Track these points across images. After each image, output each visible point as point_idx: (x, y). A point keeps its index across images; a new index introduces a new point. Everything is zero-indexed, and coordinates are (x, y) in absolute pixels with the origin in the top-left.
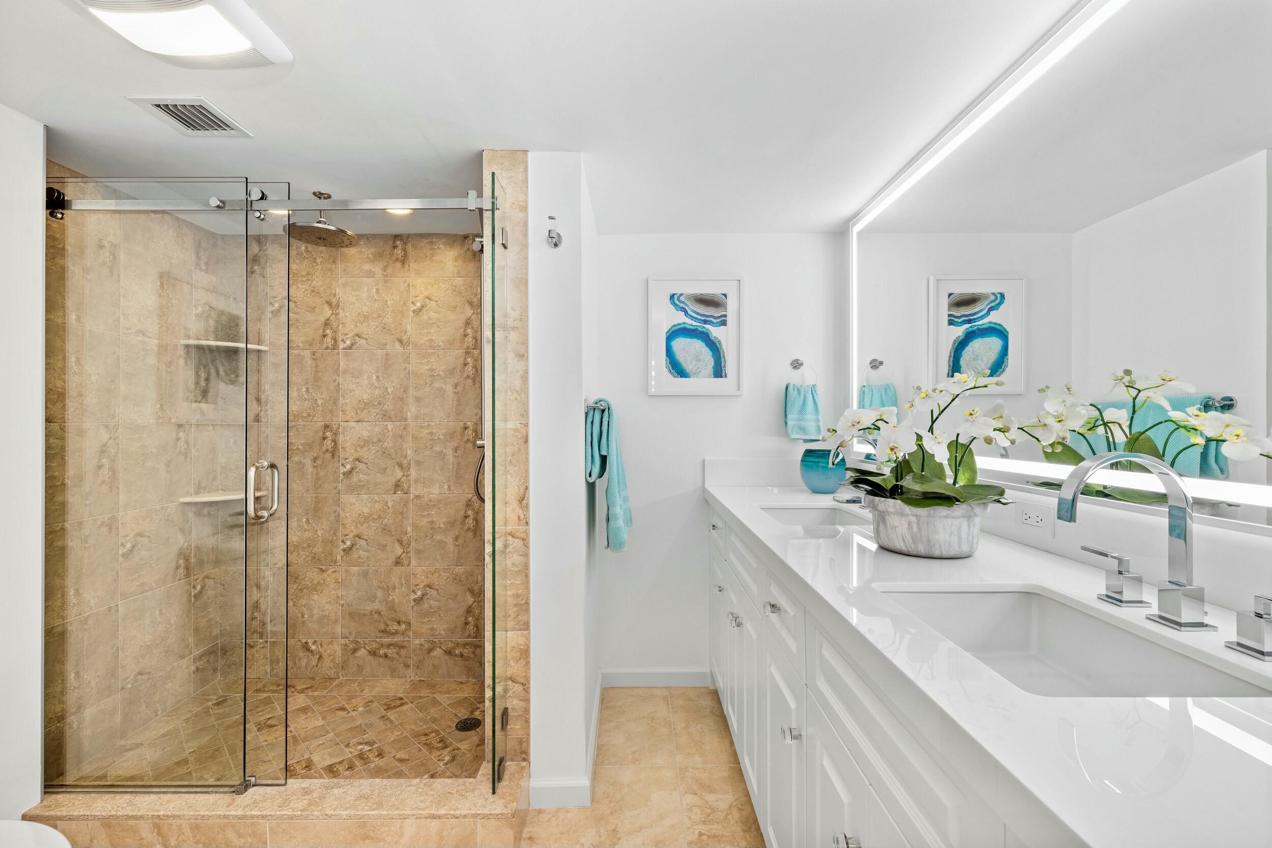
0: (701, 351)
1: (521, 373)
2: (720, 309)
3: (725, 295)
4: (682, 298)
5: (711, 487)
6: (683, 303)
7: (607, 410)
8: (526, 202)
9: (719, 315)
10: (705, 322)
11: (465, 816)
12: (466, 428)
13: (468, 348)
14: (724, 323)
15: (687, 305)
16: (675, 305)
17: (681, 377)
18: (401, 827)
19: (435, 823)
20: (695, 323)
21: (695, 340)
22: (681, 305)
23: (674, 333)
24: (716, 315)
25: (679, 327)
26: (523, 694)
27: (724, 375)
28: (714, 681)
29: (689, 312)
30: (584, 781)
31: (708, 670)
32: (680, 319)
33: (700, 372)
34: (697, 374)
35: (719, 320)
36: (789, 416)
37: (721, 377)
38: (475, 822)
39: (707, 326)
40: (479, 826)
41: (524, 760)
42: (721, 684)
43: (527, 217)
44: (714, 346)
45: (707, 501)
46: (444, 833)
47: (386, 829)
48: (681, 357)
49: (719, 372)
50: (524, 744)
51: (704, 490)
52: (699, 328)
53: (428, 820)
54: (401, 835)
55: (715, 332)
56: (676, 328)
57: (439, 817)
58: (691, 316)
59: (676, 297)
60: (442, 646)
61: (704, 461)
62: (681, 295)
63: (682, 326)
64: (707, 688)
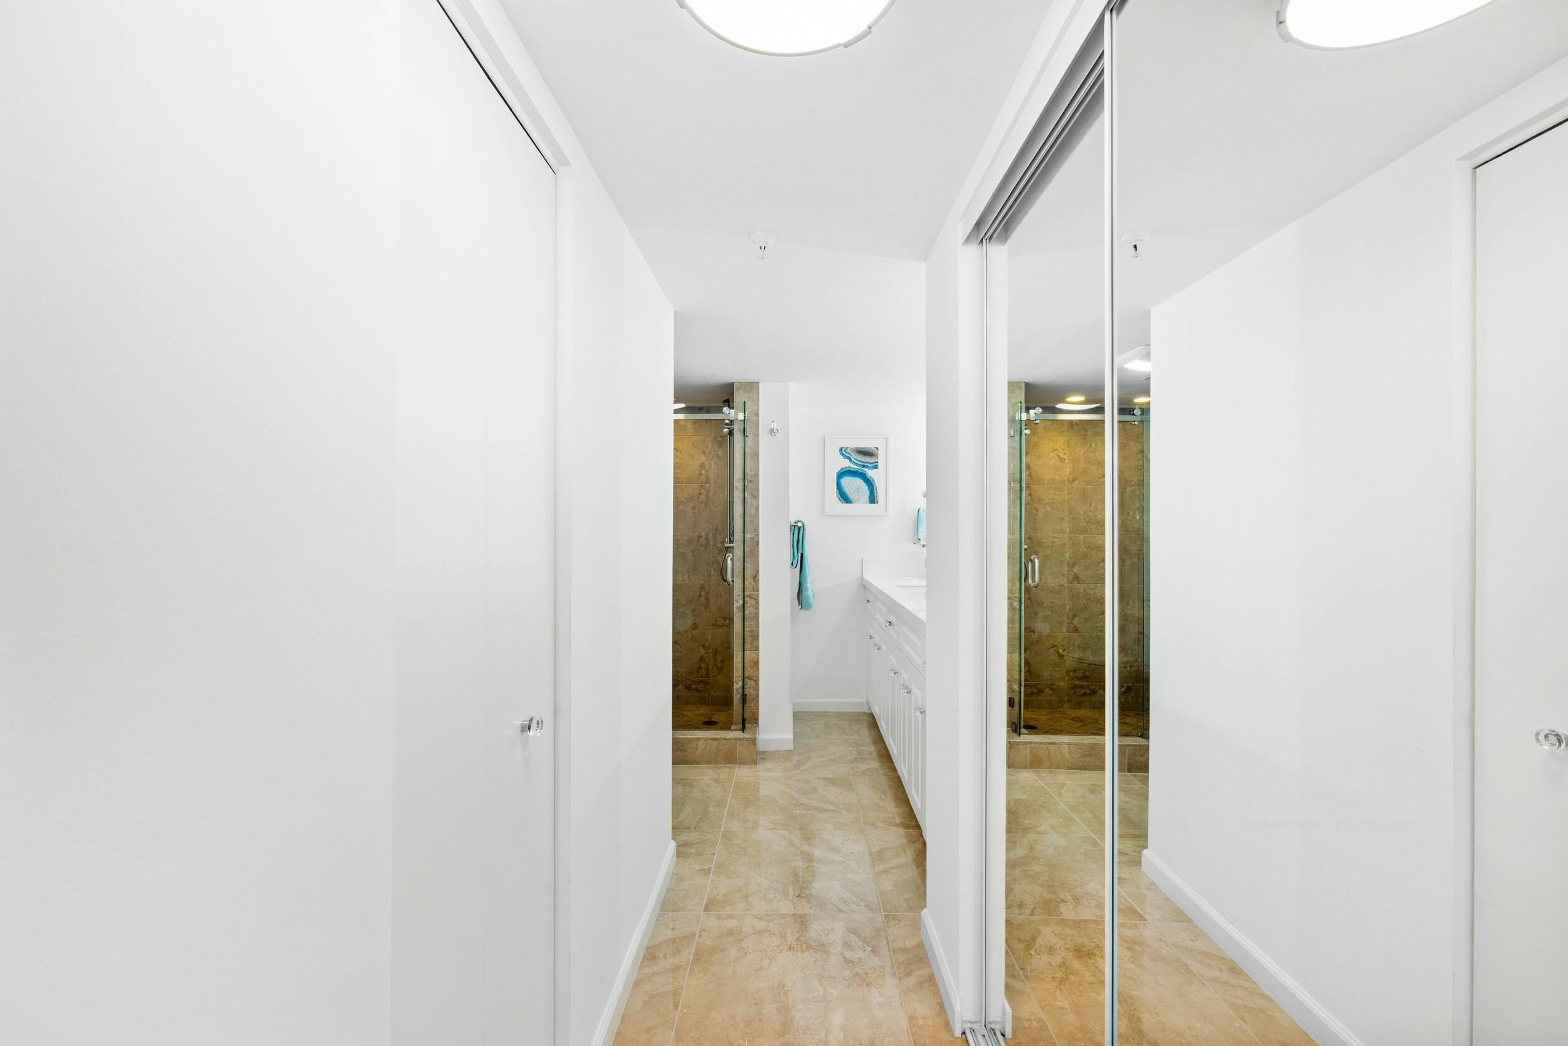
0: (860, 486)
1: (755, 506)
2: (873, 457)
3: (877, 448)
4: (848, 450)
5: (866, 577)
6: (848, 453)
7: (802, 528)
8: (758, 411)
9: (873, 461)
10: (864, 466)
11: (731, 739)
12: (700, 537)
13: (702, 483)
14: (876, 467)
15: (850, 455)
16: (843, 455)
17: (847, 503)
18: (697, 744)
19: (715, 743)
20: (856, 467)
21: (856, 479)
22: (847, 455)
23: (841, 474)
24: (871, 462)
25: (846, 469)
26: (755, 686)
27: (876, 501)
28: (870, 708)
29: (853, 460)
30: (791, 736)
31: (865, 701)
32: (847, 464)
33: (860, 500)
34: (858, 500)
35: (872, 465)
36: (920, 530)
37: (874, 503)
38: (736, 742)
39: (865, 469)
40: (738, 744)
41: (756, 723)
42: (876, 711)
43: (758, 419)
44: (869, 482)
45: (864, 586)
46: (720, 748)
47: (689, 745)
48: (847, 490)
49: (873, 499)
50: (756, 715)
51: (863, 579)
52: (859, 471)
53: (711, 741)
54: (697, 748)
55: (870, 473)
56: (843, 470)
57: (717, 739)
58: (855, 463)
59: (843, 449)
60: (684, 683)
61: (862, 559)
62: (847, 448)
63: (848, 469)
64: (864, 713)
